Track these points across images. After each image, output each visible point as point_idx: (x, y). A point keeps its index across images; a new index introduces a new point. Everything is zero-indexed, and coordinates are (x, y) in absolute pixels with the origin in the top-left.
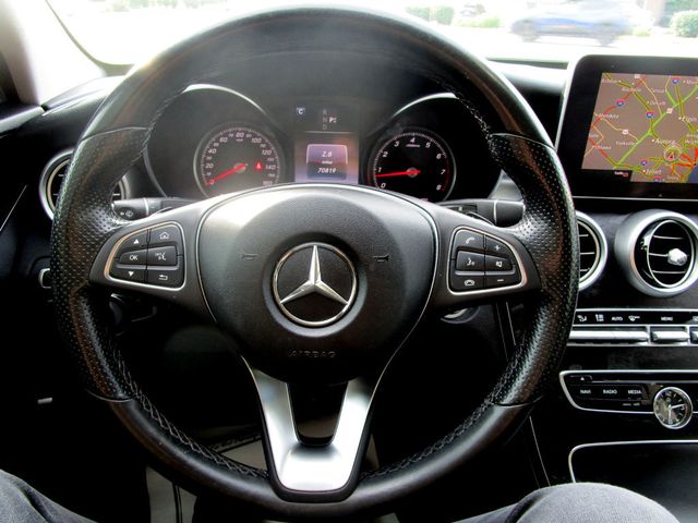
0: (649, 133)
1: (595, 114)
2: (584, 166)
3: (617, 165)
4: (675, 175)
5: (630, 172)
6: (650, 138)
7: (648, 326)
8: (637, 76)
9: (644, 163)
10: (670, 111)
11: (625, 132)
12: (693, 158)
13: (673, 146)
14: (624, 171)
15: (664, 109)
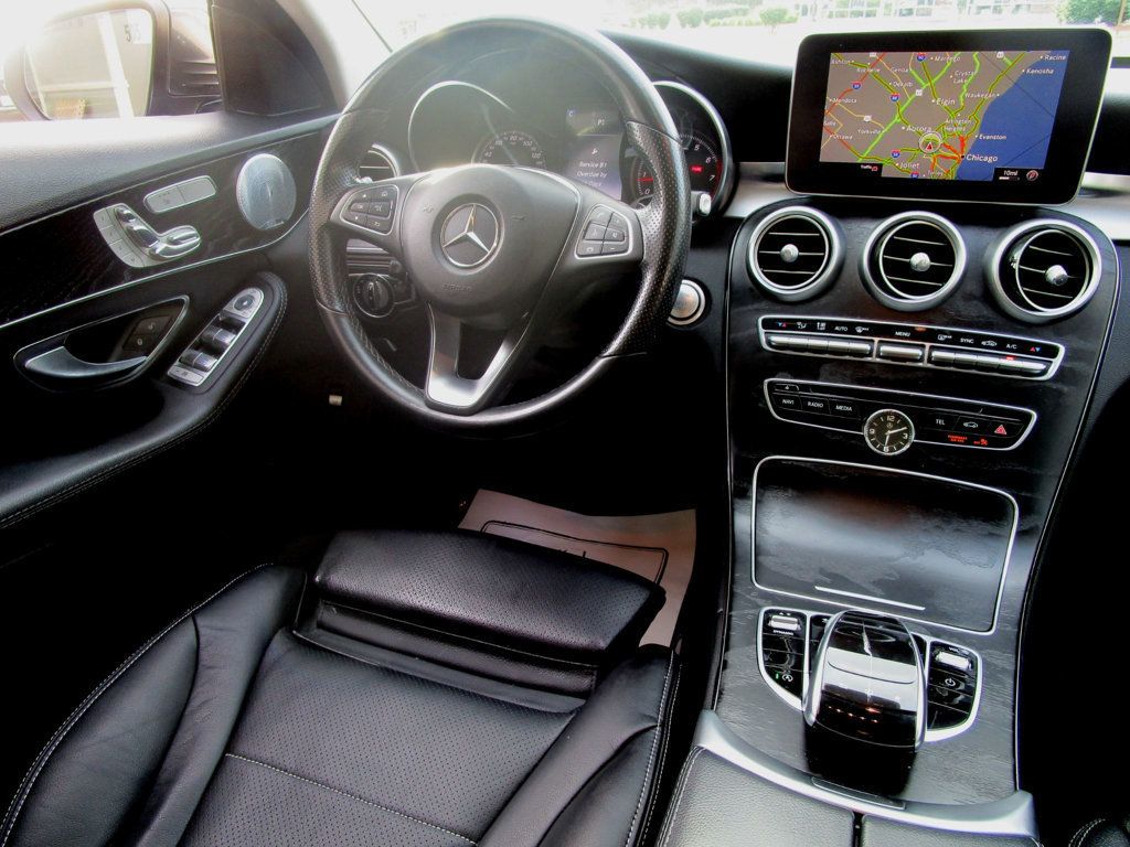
0: (897, 119)
1: (829, 99)
2: (823, 158)
3: (863, 157)
4: (939, 170)
5: (880, 166)
6: (897, 126)
7: (876, 339)
8: (873, 55)
9: (896, 154)
10: (919, 93)
11: (867, 118)
12: (959, 150)
13: (930, 135)
14: (873, 165)
15: (911, 91)
